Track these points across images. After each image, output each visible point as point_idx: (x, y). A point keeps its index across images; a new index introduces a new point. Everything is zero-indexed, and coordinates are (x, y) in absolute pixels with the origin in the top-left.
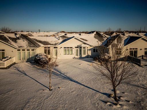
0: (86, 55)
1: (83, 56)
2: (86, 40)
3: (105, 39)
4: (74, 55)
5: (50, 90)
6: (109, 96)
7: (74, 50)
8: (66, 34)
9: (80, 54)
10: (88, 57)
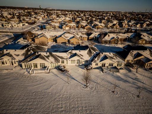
0: (82, 64)
1: (80, 64)
2: (82, 56)
3: (93, 55)
4: (76, 64)
5: (68, 83)
6: (85, 86)
7: (76, 62)
8: (72, 51)
9: (79, 63)
10: (83, 65)
